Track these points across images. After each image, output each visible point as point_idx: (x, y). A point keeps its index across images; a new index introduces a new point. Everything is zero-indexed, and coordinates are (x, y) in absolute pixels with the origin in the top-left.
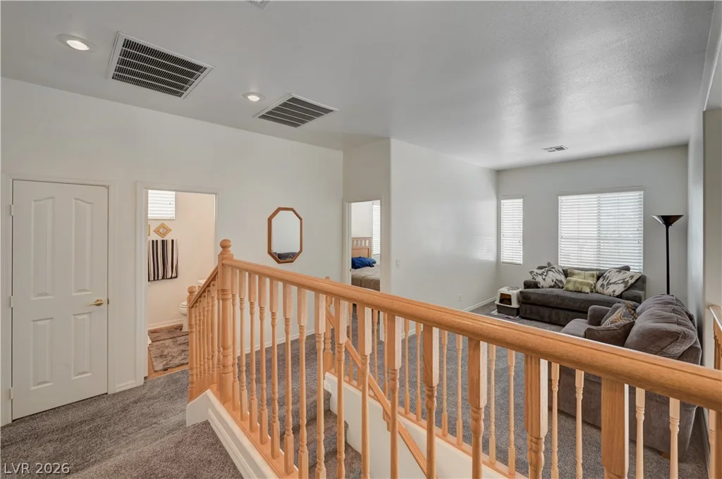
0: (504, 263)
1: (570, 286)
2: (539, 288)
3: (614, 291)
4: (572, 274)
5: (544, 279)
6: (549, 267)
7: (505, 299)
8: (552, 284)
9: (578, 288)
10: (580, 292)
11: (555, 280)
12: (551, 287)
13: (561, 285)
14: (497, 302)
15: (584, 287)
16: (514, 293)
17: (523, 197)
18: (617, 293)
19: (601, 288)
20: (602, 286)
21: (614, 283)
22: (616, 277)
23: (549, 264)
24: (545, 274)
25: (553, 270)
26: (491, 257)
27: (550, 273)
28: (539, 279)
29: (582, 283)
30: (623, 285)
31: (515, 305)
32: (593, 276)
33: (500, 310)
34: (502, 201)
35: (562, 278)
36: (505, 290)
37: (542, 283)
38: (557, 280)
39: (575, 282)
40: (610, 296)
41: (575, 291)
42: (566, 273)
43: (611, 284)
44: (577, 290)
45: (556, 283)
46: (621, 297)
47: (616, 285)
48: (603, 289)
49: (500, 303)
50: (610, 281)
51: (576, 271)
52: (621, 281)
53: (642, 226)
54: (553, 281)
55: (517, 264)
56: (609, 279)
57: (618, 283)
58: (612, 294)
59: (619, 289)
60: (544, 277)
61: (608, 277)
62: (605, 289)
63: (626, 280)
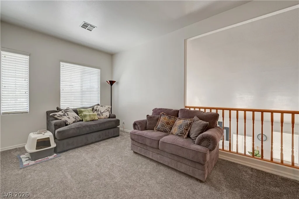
1: (88, 118)
2: (67, 125)
5: (69, 118)
7: (43, 143)
8: (74, 120)
9: (92, 118)
11: (74, 117)
12: (74, 122)
13: (78, 120)
14: (33, 150)
16: (49, 136)
18: (108, 116)
20: (98, 114)
22: (102, 109)
23: (58, 109)
24: (66, 114)
25: (67, 111)
30: (108, 112)
31: (53, 145)
32: (91, 111)
33: (37, 156)
35: (76, 115)
37: (70, 121)
38: (75, 117)
39: (90, 115)
40: (105, 118)
41: (90, 121)
43: (103, 113)
44: (92, 120)
45: (75, 118)
46: (109, 118)
47: (105, 113)
48: (100, 116)
49: (36, 149)
50: (101, 111)
51: (82, 110)
52: (106, 110)
53: (100, 85)
54: (73, 118)
55: (22, 113)
56: (100, 111)
57: (106, 112)
58: (106, 117)
59: (107, 114)
60: (68, 117)
61: (98, 110)
62: (101, 116)
63: (108, 109)
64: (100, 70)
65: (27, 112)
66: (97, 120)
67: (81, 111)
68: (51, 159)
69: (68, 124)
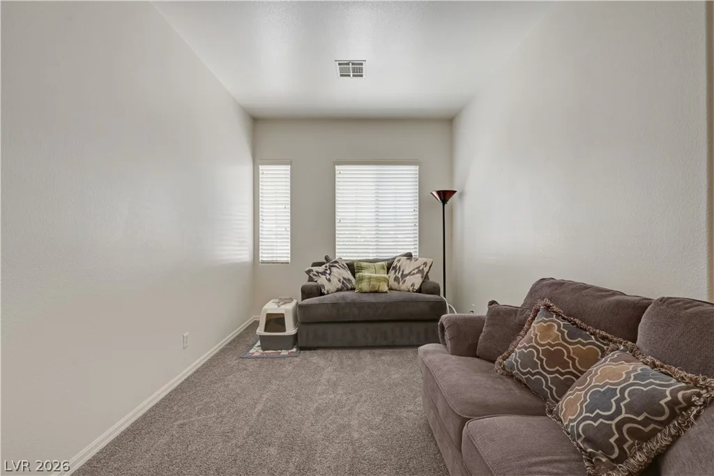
0: (263, 262)
1: (365, 286)
2: (322, 294)
3: (413, 285)
4: (361, 268)
5: (329, 280)
6: (329, 263)
7: (275, 322)
8: (340, 285)
9: (374, 287)
10: (376, 292)
11: (342, 279)
12: (338, 290)
13: (349, 286)
14: (260, 331)
15: (381, 284)
16: (287, 309)
17: (290, 163)
18: (417, 287)
19: (396, 283)
20: (396, 279)
21: (409, 274)
22: (408, 266)
23: (327, 259)
24: (328, 272)
25: (337, 265)
26: (245, 256)
27: (333, 269)
28: (322, 280)
29: (378, 279)
30: (419, 275)
31: (291, 330)
32: (383, 268)
33: (267, 343)
34: (261, 167)
35: (348, 275)
36: (272, 307)
37: (328, 287)
38: (344, 278)
39: (370, 278)
40: (409, 291)
41: (371, 292)
42: (352, 268)
43: (406, 275)
44: (372, 290)
45: (343, 283)
46: (419, 291)
47: (412, 277)
48: (399, 283)
49: (265, 331)
50: (403, 271)
51: (364, 264)
52: (416, 271)
53: (417, 206)
54: (339, 281)
55: (282, 263)
56: (401, 270)
57: (414, 274)
58: (411, 289)
59: (417, 280)
60: (328, 277)
61: (399, 268)
62: (401, 283)
63: (421, 268)
64: (417, 168)
65: (288, 263)
66: (386, 292)
67: (361, 267)
68: (284, 357)
69: (326, 292)
